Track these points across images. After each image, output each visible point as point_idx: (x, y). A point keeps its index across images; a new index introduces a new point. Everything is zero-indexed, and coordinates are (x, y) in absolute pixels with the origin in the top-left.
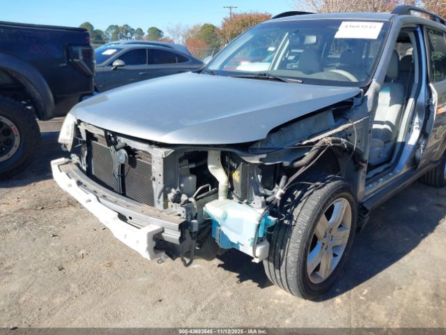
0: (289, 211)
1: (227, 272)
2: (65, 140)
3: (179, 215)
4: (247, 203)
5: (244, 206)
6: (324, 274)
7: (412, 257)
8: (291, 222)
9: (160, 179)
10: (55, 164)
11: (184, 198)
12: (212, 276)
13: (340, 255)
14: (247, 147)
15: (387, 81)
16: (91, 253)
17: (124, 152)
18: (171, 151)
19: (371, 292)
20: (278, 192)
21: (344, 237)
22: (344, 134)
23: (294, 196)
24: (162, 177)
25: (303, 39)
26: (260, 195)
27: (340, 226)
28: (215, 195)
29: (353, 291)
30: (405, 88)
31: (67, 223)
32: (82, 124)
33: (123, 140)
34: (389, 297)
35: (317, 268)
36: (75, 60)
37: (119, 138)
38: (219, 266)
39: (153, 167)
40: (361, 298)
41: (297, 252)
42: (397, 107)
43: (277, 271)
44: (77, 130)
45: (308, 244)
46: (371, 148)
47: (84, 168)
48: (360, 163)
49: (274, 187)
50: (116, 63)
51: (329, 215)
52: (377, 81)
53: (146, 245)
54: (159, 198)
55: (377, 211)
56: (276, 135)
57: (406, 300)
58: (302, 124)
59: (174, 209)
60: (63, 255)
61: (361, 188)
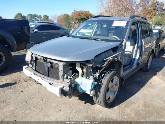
0: (100, 80)
1: (81, 101)
2: (28, 60)
3: (68, 82)
4: (88, 78)
5: (87, 79)
6: (111, 100)
7: (138, 94)
8: (101, 84)
9: (62, 72)
10: (24, 68)
11: (69, 77)
12: (76, 102)
13: (116, 93)
14: (88, 62)
15: (129, 38)
16: (35, 97)
17: (49, 63)
18: (65, 63)
19: (126, 105)
20: (97, 75)
21: (117, 88)
22: (116, 57)
23: (102, 76)
24: (62, 71)
25: (102, 26)
26: (92, 76)
27: (116, 85)
28: (78, 76)
29: (120, 105)
30: (134, 40)
31: (25, 87)
32: (33, 55)
33: (49, 60)
34: (131, 106)
35: (109, 98)
36: (24, 31)
37: (47, 59)
38: (78, 99)
39: (59, 68)
40: (123, 107)
41: (103, 92)
42: (132, 47)
43: (97, 99)
44: (32, 57)
45: (106, 90)
46: (124, 60)
47: (34, 69)
48: (121, 65)
49: (96, 73)
50: (35, 30)
51: (112, 81)
52: (125, 40)
53: (59, 92)
54: (61, 77)
55: (127, 80)
56: (96, 57)
57: (136, 107)
58: (103, 54)
59: (66, 81)
60: (26, 98)
61: (122, 73)
